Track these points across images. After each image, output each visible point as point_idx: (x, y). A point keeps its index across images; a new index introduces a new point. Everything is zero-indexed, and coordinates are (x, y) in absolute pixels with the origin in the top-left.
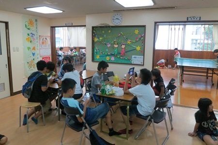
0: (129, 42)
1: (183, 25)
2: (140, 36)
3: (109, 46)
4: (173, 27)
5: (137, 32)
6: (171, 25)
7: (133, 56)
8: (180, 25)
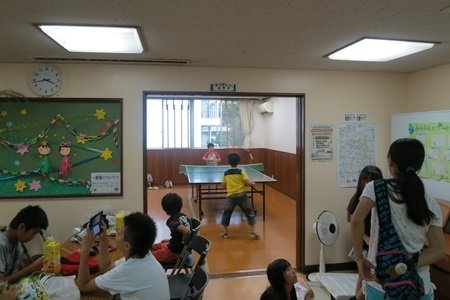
0: (81, 140)
1: (188, 99)
2: (109, 124)
3: (22, 151)
4: (170, 102)
5: (100, 114)
6: (167, 99)
7: (93, 175)
8: (182, 99)
